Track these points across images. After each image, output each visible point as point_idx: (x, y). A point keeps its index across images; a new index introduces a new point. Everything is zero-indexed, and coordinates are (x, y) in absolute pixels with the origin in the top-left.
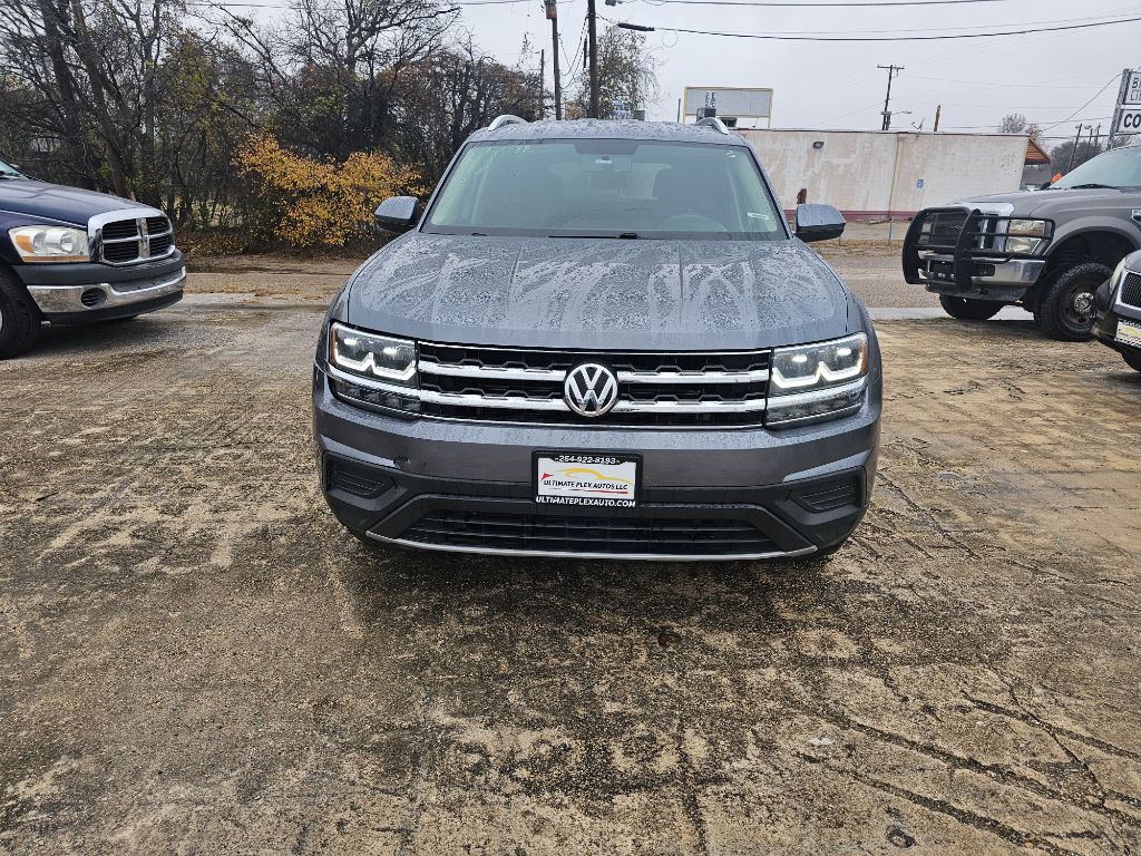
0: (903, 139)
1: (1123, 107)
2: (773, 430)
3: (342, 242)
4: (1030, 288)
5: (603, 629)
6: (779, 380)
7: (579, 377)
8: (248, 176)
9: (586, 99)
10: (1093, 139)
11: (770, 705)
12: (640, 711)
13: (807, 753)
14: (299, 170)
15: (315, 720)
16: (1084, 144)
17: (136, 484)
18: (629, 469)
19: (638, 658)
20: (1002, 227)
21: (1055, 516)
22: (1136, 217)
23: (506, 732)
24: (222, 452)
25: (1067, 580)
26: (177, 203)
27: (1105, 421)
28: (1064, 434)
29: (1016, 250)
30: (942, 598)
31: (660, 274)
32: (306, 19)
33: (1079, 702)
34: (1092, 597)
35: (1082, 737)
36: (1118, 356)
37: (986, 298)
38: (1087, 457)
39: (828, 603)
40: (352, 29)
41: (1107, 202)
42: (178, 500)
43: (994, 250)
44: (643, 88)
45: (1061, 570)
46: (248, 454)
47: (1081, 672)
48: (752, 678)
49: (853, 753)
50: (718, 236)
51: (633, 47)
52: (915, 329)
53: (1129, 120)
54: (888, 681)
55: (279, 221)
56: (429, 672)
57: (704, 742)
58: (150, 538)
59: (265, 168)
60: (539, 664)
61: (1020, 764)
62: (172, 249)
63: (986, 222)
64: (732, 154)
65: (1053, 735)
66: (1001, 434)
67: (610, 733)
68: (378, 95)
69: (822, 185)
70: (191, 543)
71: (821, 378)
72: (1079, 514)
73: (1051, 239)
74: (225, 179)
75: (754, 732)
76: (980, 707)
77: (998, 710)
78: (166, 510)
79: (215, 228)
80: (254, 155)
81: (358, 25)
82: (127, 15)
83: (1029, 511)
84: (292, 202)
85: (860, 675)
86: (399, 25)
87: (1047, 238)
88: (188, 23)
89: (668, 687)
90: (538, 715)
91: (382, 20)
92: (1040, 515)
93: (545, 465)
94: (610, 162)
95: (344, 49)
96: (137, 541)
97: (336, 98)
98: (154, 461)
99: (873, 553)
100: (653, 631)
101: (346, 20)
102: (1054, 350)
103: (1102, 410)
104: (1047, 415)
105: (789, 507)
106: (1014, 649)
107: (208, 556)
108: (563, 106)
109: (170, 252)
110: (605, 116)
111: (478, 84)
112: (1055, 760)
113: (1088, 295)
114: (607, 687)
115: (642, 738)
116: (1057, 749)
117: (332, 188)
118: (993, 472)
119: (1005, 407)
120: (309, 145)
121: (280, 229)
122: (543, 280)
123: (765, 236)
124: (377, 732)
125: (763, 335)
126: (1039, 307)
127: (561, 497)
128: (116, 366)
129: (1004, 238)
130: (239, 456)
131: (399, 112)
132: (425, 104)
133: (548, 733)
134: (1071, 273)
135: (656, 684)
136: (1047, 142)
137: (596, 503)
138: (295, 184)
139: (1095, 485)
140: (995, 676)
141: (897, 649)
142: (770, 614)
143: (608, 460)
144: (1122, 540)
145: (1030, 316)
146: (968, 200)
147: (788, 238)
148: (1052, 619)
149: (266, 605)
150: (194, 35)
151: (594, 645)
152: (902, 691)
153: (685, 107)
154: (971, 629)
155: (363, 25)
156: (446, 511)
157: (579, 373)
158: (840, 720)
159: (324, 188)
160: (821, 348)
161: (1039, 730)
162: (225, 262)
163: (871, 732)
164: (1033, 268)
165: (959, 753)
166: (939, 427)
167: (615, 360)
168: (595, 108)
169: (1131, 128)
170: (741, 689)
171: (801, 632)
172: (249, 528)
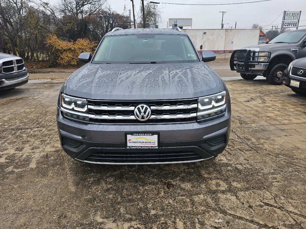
0: (227, 31)
1: (284, 21)
2: (199, 122)
3: (76, 63)
4: (265, 71)
5: (150, 184)
6: (200, 107)
7: (139, 109)
8: (49, 46)
9: (142, 22)
10: (276, 29)
11: (202, 208)
12: (162, 213)
13: (215, 226)
14: (63, 44)
15: (58, 223)
16: (274, 31)
17: (8, 141)
18: (156, 137)
19: (161, 193)
20: (257, 54)
21: (279, 138)
22: (292, 51)
23: (119, 224)
24: (36, 129)
25: (285, 159)
26: (30, 54)
27: (289, 108)
28: (279, 113)
29: (261, 61)
30: (251, 167)
31: (163, 75)
32: (64, 3)
33: (295, 201)
34: (294, 165)
35: (298, 214)
36: (290, 89)
37: (253, 74)
38: (286, 119)
39: (217, 171)
40: (77, 5)
41: (284, 47)
42: (21, 146)
43: (255, 61)
44: (158, 19)
45: (283, 155)
46: (44, 129)
47: (294, 190)
48: (196, 198)
49: (229, 224)
50: (180, 62)
51: (154, 8)
52: (234, 83)
53: (286, 24)
54: (237, 197)
55: (58, 58)
56: (95, 202)
57: (182, 223)
58: (11, 159)
59: (54, 44)
60: (130, 198)
61: (280, 225)
62: (24, 68)
63: (252, 53)
64: (182, 37)
65: (289, 214)
66: (262, 113)
67: (152, 222)
68: (84, 23)
69: (206, 44)
70: (24, 160)
71: (213, 106)
72: (286, 137)
73: (270, 57)
74: (43, 47)
75: (198, 219)
76: (265, 205)
77: (271, 206)
78: (17, 149)
79: (41, 61)
80: (50, 40)
81: (79, 4)
82: (13, 3)
83: (272, 137)
84: (62, 53)
85: (229, 195)
86: (90, 3)
87: (269, 57)
88: (30, 4)
89: (170, 204)
90: (130, 216)
91: (85, 2)
92: (275, 138)
93: (129, 137)
94: (147, 41)
95: (75, 11)
96: (7, 161)
97: (73, 24)
98: (15, 133)
99: (229, 153)
100: (165, 183)
101: (75, 2)
102: (272, 88)
103: (288, 105)
104: (273, 107)
105: (205, 145)
106: (273, 184)
107: (29, 164)
108: (136, 24)
109: (24, 69)
110: (147, 27)
111: (112, 19)
112: (290, 223)
113: (280, 72)
114: (151, 205)
115: (163, 223)
116: (290, 219)
117: (73, 49)
118: (260, 125)
119: (261, 105)
120: (66, 37)
121: (59, 60)
122: (127, 78)
123: (193, 61)
124: (78, 226)
125: (195, 93)
126: (268, 76)
127: (134, 147)
128: (8, 103)
129: (257, 57)
130: (41, 130)
131: (91, 27)
132: (98, 25)
133: (133, 223)
134: (276, 66)
135: (167, 203)
136: (264, 31)
137: (146, 148)
138: (62, 48)
139: (289, 128)
140: (269, 194)
141: (239, 186)
142: (200, 176)
143: (149, 134)
144: (299, 145)
145: (265, 78)
146: (247, 47)
147: (200, 62)
148: (283, 173)
149: (45, 181)
150: (33, 8)
151: (147, 190)
152: (242, 200)
153: (169, 24)
154: (260, 177)
155: (80, 4)
156: (99, 152)
157: (139, 107)
158: (224, 212)
159: (70, 49)
160: (213, 96)
161: (284, 212)
162: (43, 70)
163: (234, 216)
164: (266, 65)
165: (261, 223)
166: (244, 112)
167: (150, 103)
168: (145, 25)
169: (287, 26)
170: (193, 203)
171: (210, 182)
172: (42, 155)
